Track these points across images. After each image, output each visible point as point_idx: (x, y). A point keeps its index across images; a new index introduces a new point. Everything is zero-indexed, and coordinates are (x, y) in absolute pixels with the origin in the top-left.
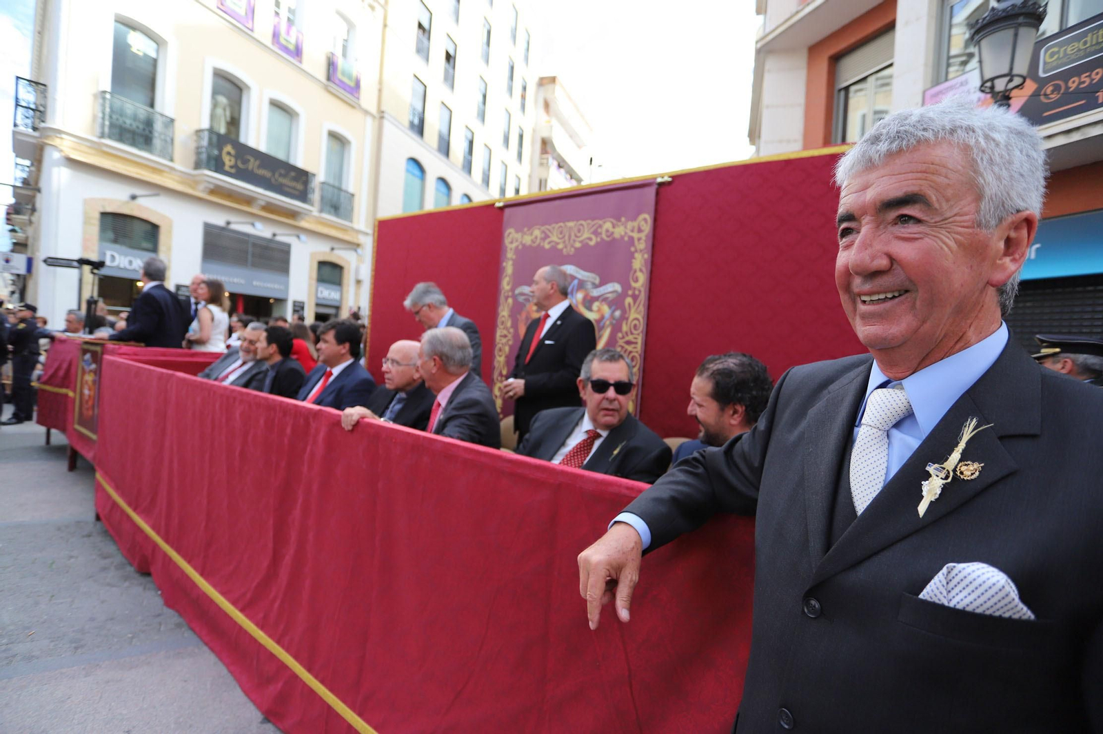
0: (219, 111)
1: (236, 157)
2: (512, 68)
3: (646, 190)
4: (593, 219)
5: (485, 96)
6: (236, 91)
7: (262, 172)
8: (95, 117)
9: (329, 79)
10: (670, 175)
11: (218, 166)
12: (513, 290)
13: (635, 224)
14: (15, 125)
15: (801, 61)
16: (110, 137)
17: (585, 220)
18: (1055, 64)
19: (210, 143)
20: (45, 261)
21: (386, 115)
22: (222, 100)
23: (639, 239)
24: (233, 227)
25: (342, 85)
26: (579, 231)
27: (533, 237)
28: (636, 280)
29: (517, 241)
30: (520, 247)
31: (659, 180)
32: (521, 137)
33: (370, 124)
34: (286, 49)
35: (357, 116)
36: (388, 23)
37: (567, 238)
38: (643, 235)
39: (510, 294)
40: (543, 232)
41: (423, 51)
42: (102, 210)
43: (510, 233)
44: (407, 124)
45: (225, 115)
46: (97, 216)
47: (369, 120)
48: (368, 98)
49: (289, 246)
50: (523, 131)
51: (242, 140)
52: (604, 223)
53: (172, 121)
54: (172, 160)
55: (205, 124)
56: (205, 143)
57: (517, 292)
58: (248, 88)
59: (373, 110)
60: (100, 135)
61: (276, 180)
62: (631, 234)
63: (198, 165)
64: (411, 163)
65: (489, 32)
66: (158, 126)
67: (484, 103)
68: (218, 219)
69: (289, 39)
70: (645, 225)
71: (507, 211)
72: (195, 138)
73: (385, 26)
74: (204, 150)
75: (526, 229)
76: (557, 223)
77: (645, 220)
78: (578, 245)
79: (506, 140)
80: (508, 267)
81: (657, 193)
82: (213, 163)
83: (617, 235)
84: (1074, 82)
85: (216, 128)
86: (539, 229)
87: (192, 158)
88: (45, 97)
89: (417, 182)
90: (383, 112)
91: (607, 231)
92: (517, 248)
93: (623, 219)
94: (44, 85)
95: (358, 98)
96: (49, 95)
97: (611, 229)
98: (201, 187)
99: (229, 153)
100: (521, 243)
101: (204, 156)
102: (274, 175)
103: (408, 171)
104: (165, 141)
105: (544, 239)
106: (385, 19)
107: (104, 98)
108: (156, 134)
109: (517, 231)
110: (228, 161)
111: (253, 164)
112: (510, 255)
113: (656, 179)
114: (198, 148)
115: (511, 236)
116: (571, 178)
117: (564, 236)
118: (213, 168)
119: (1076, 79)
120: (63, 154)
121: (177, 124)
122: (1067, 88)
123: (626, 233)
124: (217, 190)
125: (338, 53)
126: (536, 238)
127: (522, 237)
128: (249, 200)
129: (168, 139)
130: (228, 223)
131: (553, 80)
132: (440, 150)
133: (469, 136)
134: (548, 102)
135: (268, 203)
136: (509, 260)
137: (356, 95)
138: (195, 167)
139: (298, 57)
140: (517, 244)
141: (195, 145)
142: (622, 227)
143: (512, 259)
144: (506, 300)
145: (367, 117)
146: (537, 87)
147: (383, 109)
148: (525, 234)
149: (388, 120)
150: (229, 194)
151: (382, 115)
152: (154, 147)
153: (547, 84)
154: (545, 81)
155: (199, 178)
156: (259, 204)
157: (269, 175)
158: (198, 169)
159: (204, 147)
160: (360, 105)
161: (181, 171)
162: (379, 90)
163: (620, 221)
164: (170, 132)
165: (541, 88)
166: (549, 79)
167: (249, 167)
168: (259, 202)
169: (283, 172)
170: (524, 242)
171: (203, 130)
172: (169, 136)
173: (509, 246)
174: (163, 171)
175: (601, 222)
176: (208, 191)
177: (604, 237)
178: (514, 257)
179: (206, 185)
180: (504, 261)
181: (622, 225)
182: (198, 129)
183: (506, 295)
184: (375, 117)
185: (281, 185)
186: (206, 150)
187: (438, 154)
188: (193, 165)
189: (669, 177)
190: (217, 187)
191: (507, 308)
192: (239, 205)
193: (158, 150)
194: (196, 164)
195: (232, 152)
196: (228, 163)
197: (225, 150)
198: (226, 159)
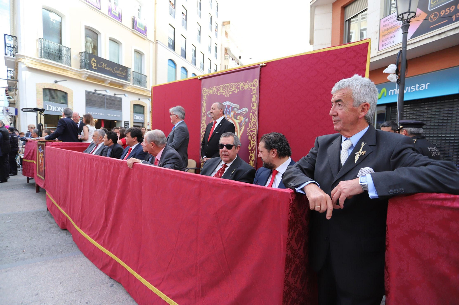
0: (89, 44)
1: (97, 63)
2: (211, 18)
3: (256, 69)
4: (236, 82)
5: (200, 32)
6: (95, 35)
7: (107, 69)
8: (37, 49)
9: (133, 28)
10: (265, 63)
11: (90, 67)
12: (206, 112)
13: (252, 83)
14: (6, 55)
15: (330, 9)
16: (44, 57)
17: (233, 83)
18: (435, 5)
19: (86, 58)
20: (22, 110)
21: (158, 42)
22: (89, 39)
23: (254, 89)
24: (97, 92)
25: (139, 31)
26: (231, 87)
27: (213, 91)
28: (254, 106)
29: (207, 93)
30: (208, 95)
31: (261, 65)
32: (216, 48)
33: (152, 46)
34: (114, 16)
35: (146, 42)
36: (157, 2)
37: (226, 90)
38: (255, 88)
39: (205, 114)
40: (217, 88)
41: (173, 14)
42: (44, 88)
43: (204, 89)
44: (167, 45)
45: (91, 46)
46: (42, 90)
47: (151, 44)
48: (150, 35)
49: (121, 99)
50: (217, 45)
51: (99, 56)
52: (240, 83)
53: (70, 49)
54: (70, 66)
55: (84, 50)
56: (84, 58)
57: (208, 113)
58: (100, 33)
59: (153, 41)
60: (40, 57)
61: (114, 72)
62: (251, 87)
63: (81, 67)
64: (171, 62)
65: (200, 4)
66: (64, 52)
67: (200, 35)
68: (91, 89)
69: (116, 12)
70: (256, 84)
71: (203, 80)
72: (80, 56)
73: (156, 4)
74: (83, 61)
75: (210, 88)
76: (222, 85)
77: (256, 81)
78: (231, 93)
79: (210, 50)
80: (204, 103)
81: (260, 71)
82: (88, 66)
83: (245, 88)
84: (443, 12)
85: (88, 52)
86: (215, 87)
87: (79, 64)
88: (17, 42)
89: (174, 69)
90: (157, 41)
91: (242, 87)
93: (248, 82)
94: (16, 37)
95: (146, 36)
96: (18, 41)
97: (243, 86)
98: (84, 76)
99: (94, 62)
100: (209, 93)
101: (84, 63)
102: (113, 70)
103: (168, 65)
104: (67, 58)
105: (217, 91)
107: (41, 41)
108: (63, 55)
109: (207, 89)
110: (94, 65)
111: (104, 66)
112: (205, 98)
113: (259, 64)
114: (81, 60)
115: (205, 91)
116: (238, 64)
117: (225, 90)
118: (88, 68)
119: (444, 11)
120: (26, 66)
121: (71, 50)
122: (440, 15)
123: (249, 87)
124: (89, 77)
125: (137, 16)
126: (214, 91)
127: (209, 91)
128: (104, 81)
129: (68, 57)
130: (96, 91)
131: (229, 22)
132: (182, 55)
133: (194, 49)
134: (227, 32)
135: (112, 82)
136: (204, 100)
137: (145, 34)
138: (80, 68)
139: (120, 19)
140: (207, 94)
141: (79, 59)
142: (247, 85)
143: (205, 100)
144: (204, 117)
145: (150, 43)
146: (222, 26)
147: (157, 39)
148: (210, 90)
149: (159, 44)
150: (95, 79)
151: (157, 42)
152: (63, 60)
153: (226, 24)
154: (225, 23)
155: (82, 73)
156: (108, 82)
157: (111, 70)
158: (81, 69)
159: (83, 59)
160: (147, 38)
161: (75, 70)
162: (155, 31)
163: (246, 83)
164: (69, 54)
165: (224, 26)
166: (227, 22)
167: (102, 67)
168: (108, 81)
169: (117, 68)
170: (210, 93)
171: (82, 52)
172: (69, 56)
173: (204, 95)
174: (67, 70)
175: (239, 83)
176: (86, 77)
177: (241, 89)
178: (206, 99)
179: (85, 75)
180: (202, 101)
181: (247, 84)
182: (80, 52)
183: (204, 114)
184: (154, 43)
185: (117, 73)
186: (84, 61)
187: (181, 57)
188: (79, 67)
189: (265, 64)
190: (90, 75)
191: (204, 120)
192: (100, 83)
193: (65, 62)
194: (80, 67)
195: (95, 61)
196: (94, 66)
197: (92, 60)
198: (93, 64)
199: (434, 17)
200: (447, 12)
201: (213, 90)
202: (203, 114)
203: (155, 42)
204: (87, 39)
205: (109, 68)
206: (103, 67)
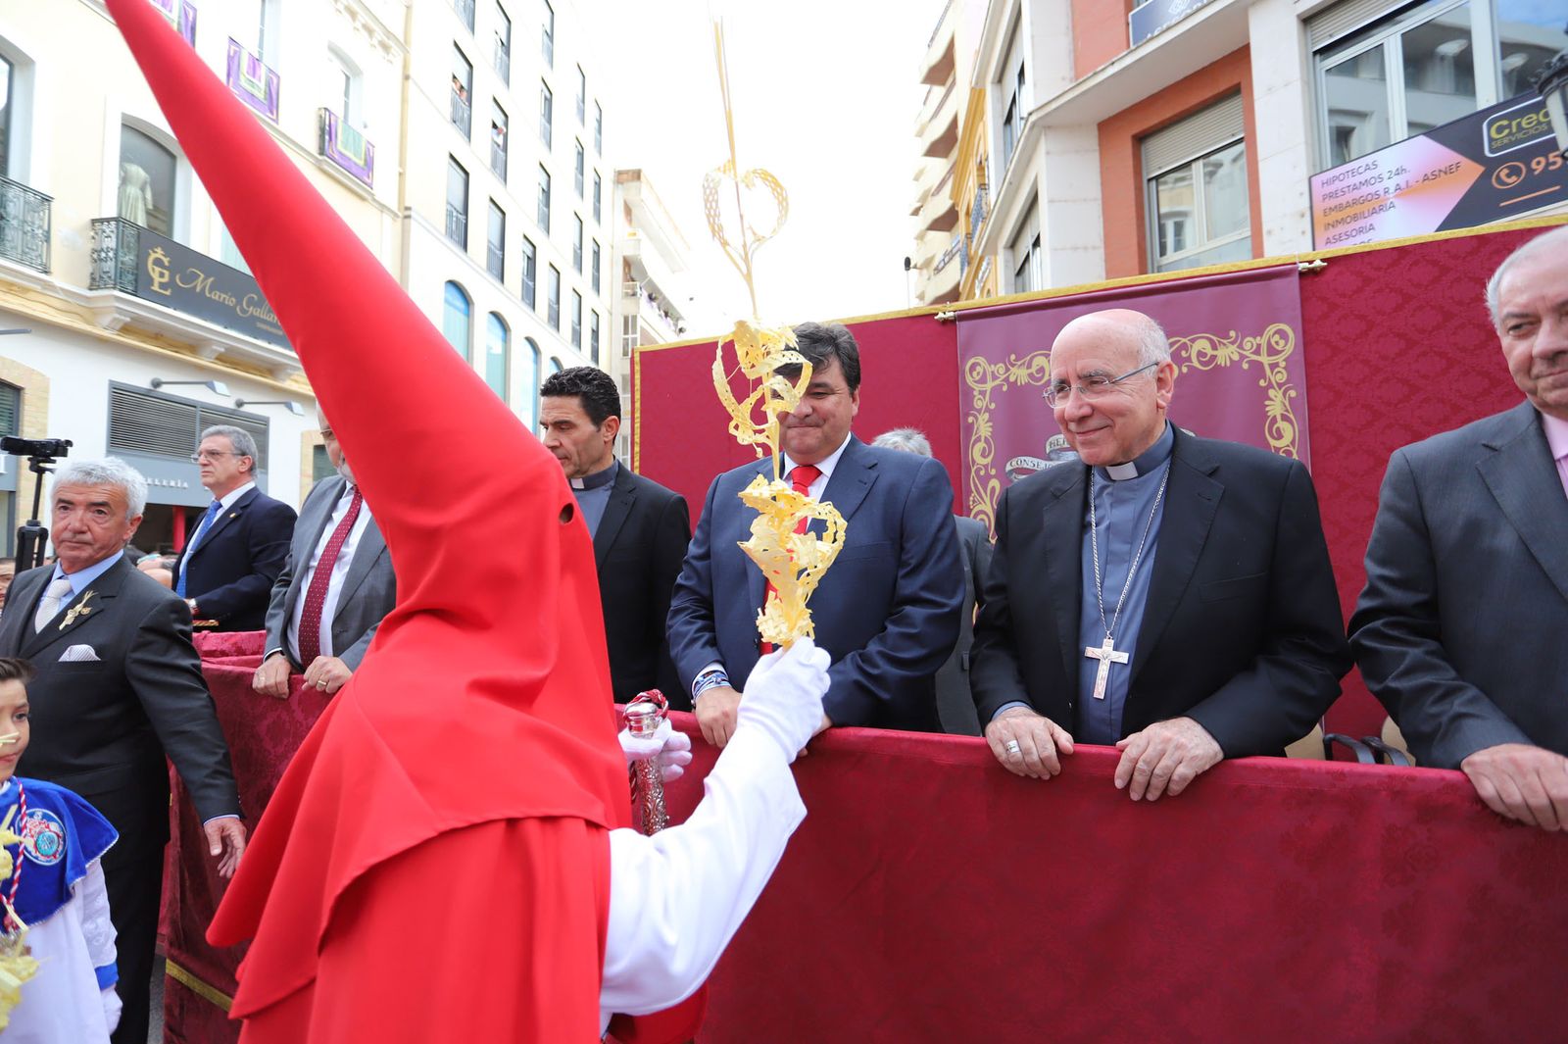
0: (133, 190)
1: (173, 269)
2: (581, 155)
3: (1276, 283)
5: (547, 193)
6: (166, 159)
7: (216, 296)
9: (322, 152)
10: (1321, 256)
11: (137, 282)
12: (999, 463)
13: (1263, 341)
15: (1092, 140)
18: (1506, 141)
19: (121, 244)
21: (412, 213)
22: (138, 172)
23: (1273, 366)
24: (165, 389)
25: (345, 164)
27: (1033, 370)
28: (1280, 436)
29: (995, 378)
30: (1005, 388)
31: (1302, 266)
32: (597, 255)
33: (390, 223)
34: (248, 97)
35: (371, 209)
36: (412, 73)
38: (1280, 359)
39: (993, 472)
41: (463, 123)
43: (975, 365)
44: (443, 229)
45: (145, 199)
47: (387, 218)
48: (384, 185)
49: (265, 421)
50: (599, 246)
51: (178, 238)
52: (1193, 341)
53: (47, 200)
54: (46, 271)
56: (111, 243)
59: (394, 207)
61: (244, 311)
62: (1254, 357)
63: (95, 283)
64: (451, 288)
65: (549, 101)
66: (16, 207)
67: (547, 205)
68: (138, 377)
69: (252, 81)
70: (1282, 342)
71: (963, 328)
72: (92, 234)
73: (407, 77)
74: (111, 254)
75: (1013, 357)
77: (1283, 333)
79: (578, 261)
80: (983, 427)
81: (1304, 287)
82: (130, 279)
83: (1221, 361)
84: (1539, 163)
85: (130, 219)
87: (87, 268)
89: (461, 318)
90: (408, 209)
91: (1200, 354)
92: (996, 390)
93: (1232, 334)
95: (371, 187)
97: (1210, 352)
98: (106, 320)
99: (158, 262)
100: (1007, 380)
101: (110, 266)
102: (239, 302)
103: (447, 301)
104: (34, 236)
106: (405, 66)
108: (16, 224)
109: (992, 361)
110: (157, 276)
111: (202, 283)
112: (978, 403)
113: (1295, 264)
114: (96, 251)
115: (979, 369)
116: (666, 315)
118: (130, 288)
119: (1542, 159)
121: (53, 204)
122: (1530, 170)
123: (1242, 357)
124: (133, 327)
125: (338, 110)
127: (1007, 370)
128: (194, 345)
129: (39, 232)
130: (157, 384)
131: (637, 175)
132: (490, 270)
133: (529, 251)
134: (630, 205)
135: (230, 349)
136: (979, 411)
137: (367, 179)
138: (92, 285)
139: (272, 113)
140: (997, 382)
141: (90, 245)
142: (1233, 348)
143: (987, 410)
144: (985, 483)
145: (384, 214)
146: (614, 183)
147: (407, 204)
148: (1013, 365)
149: (416, 221)
150: (158, 334)
151: (407, 213)
152: (8, 244)
153: (628, 181)
154: (625, 176)
155: (100, 304)
156: (216, 351)
157: (231, 301)
158: (99, 288)
159: (108, 250)
160: (373, 195)
161: (63, 290)
162: (400, 174)
163: (1227, 337)
164: (42, 220)
165: (620, 186)
166: (630, 174)
167: (195, 286)
168: (214, 347)
169: (255, 297)
170: (1012, 379)
171: (108, 220)
172: (40, 227)
173: (977, 388)
174: (26, 290)
175: (1184, 340)
176: (118, 327)
177: (1196, 364)
178: (993, 406)
179: (117, 316)
180: (967, 415)
181: (1233, 343)
182: (97, 216)
183: (982, 473)
184: (396, 215)
185: (254, 319)
186: (116, 254)
187: (487, 275)
188: (88, 281)
189: (1323, 260)
190: (136, 319)
191: (987, 500)
192: (176, 352)
193: (20, 251)
194: (93, 279)
195: (166, 261)
196: (157, 279)
197: (153, 256)
198: (155, 272)
199: (1509, 176)
200: (1554, 163)
201: (1029, 366)
202: (977, 471)
203: (400, 214)
204: (126, 172)
205: (223, 296)
206: (198, 289)
